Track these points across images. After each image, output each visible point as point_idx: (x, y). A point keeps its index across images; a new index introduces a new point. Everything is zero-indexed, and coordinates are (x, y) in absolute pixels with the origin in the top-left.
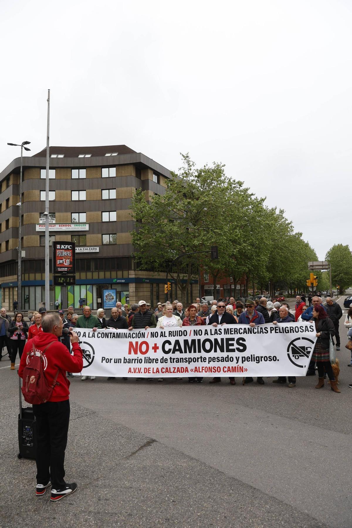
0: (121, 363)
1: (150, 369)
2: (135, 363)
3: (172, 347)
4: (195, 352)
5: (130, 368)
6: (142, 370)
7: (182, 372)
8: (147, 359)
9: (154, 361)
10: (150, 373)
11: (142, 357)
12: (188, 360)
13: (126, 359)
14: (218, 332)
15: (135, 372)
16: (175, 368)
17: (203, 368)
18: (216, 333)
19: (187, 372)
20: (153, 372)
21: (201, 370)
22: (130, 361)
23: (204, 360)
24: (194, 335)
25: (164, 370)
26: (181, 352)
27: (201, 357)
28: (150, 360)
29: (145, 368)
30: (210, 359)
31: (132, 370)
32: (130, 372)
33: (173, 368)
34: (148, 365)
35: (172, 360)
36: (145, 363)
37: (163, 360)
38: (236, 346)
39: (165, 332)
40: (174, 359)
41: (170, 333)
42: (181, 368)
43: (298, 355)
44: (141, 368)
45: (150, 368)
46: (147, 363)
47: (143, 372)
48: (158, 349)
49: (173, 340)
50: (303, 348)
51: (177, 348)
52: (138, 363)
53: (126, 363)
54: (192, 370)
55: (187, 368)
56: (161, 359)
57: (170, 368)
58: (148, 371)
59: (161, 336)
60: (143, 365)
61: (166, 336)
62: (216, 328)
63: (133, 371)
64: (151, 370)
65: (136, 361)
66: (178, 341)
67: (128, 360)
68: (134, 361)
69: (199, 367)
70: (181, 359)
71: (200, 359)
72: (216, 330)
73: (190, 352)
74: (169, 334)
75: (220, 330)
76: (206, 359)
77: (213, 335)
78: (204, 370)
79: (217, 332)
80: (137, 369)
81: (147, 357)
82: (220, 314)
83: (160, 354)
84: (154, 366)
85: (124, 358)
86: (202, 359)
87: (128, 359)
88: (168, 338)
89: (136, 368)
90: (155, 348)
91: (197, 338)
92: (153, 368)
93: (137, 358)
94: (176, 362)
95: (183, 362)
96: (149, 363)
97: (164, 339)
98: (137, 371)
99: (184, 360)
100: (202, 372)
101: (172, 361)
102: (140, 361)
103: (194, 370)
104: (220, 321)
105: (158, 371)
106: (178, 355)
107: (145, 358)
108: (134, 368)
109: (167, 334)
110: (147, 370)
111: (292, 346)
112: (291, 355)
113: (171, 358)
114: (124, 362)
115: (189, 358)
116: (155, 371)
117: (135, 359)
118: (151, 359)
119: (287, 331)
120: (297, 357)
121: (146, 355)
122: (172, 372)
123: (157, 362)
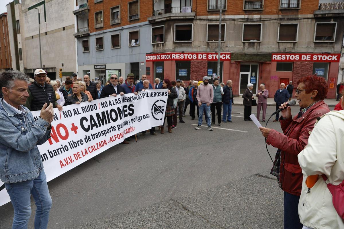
0: (48, 159)
1: (79, 154)
2: (62, 153)
3: (89, 123)
4: (106, 123)
5: (61, 161)
6: (73, 158)
7: (103, 146)
8: (72, 144)
9: (79, 143)
10: (81, 157)
11: (65, 143)
12: (103, 132)
13: (51, 152)
14: (119, 102)
15: (68, 164)
16: (97, 144)
17: (116, 136)
18: (117, 103)
19: (106, 144)
20: (84, 156)
21: (114, 139)
22: (56, 152)
23: (114, 129)
24: (103, 108)
25: (91, 150)
26: (97, 127)
27: (112, 127)
28: (75, 144)
29: (74, 155)
30: (119, 126)
31: (64, 163)
32: (63, 166)
33: (96, 144)
34: (75, 150)
35: (93, 136)
36: (71, 149)
37: (87, 139)
38: (128, 111)
39: (77, 109)
40: (94, 135)
41: (83, 108)
42: (101, 142)
43: (157, 112)
44: (70, 156)
45: (79, 152)
46: (73, 148)
47: (75, 160)
48: (78, 129)
49: (87, 115)
50: (160, 107)
51: (93, 123)
52: (64, 152)
53: (53, 157)
54: (109, 142)
55: (105, 140)
56: (85, 138)
57: (94, 145)
58: (79, 156)
59: (75, 114)
60: (71, 152)
61: (81, 113)
62: (116, 98)
63: (66, 163)
64: (81, 153)
65: (62, 150)
66: (92, 115)
67: (53, 153)
68: (59, 151)
69: (112, 137)
70: (98, 133)
71: (111, 129)
72: (116, 100)
73: (103, 125)
74: (83, 110)
75: (119, 99)
76: (115, 128)
77: (115, 104)
78: (116, 137)
79: (117, 101)
80: (68, 159)
81: (71, 142)
82: (115, 85)
83: (81, 134)
84: (81, 148)
85: (48, 150)
86: (113, 128)
87: (53, 151)
88: (83, 115)
89: (66, 158)
90: (74, 129)
91: (104, 109)
92: (82, 151)
93: (62, 147)
94: (97, 138)
95: (101, 136)
96: (75, 147)
97: (80, 117)
98: (69, 161)
99: (101, 134)
100: (116, 140)
101: (94, 138)
102: (66, 149)
103: (110, 141)
104: (116, 91)
105: (86, 153)
106: (95, 130)
107: (69, 143)
108: (64, 159)
109: (80, 111)
110: (77, 156)
111: (154, 106)
112: (153, 112)
113: (92, 135)
114: (51, 157)
115: (104, 131)
116: (84, 154)
117: (60, 148)
118: (75, 142)
119: (152, 96)
120: (157, 113)
121: (69, 140)
122: (97, 149)
123: (82, 143)
